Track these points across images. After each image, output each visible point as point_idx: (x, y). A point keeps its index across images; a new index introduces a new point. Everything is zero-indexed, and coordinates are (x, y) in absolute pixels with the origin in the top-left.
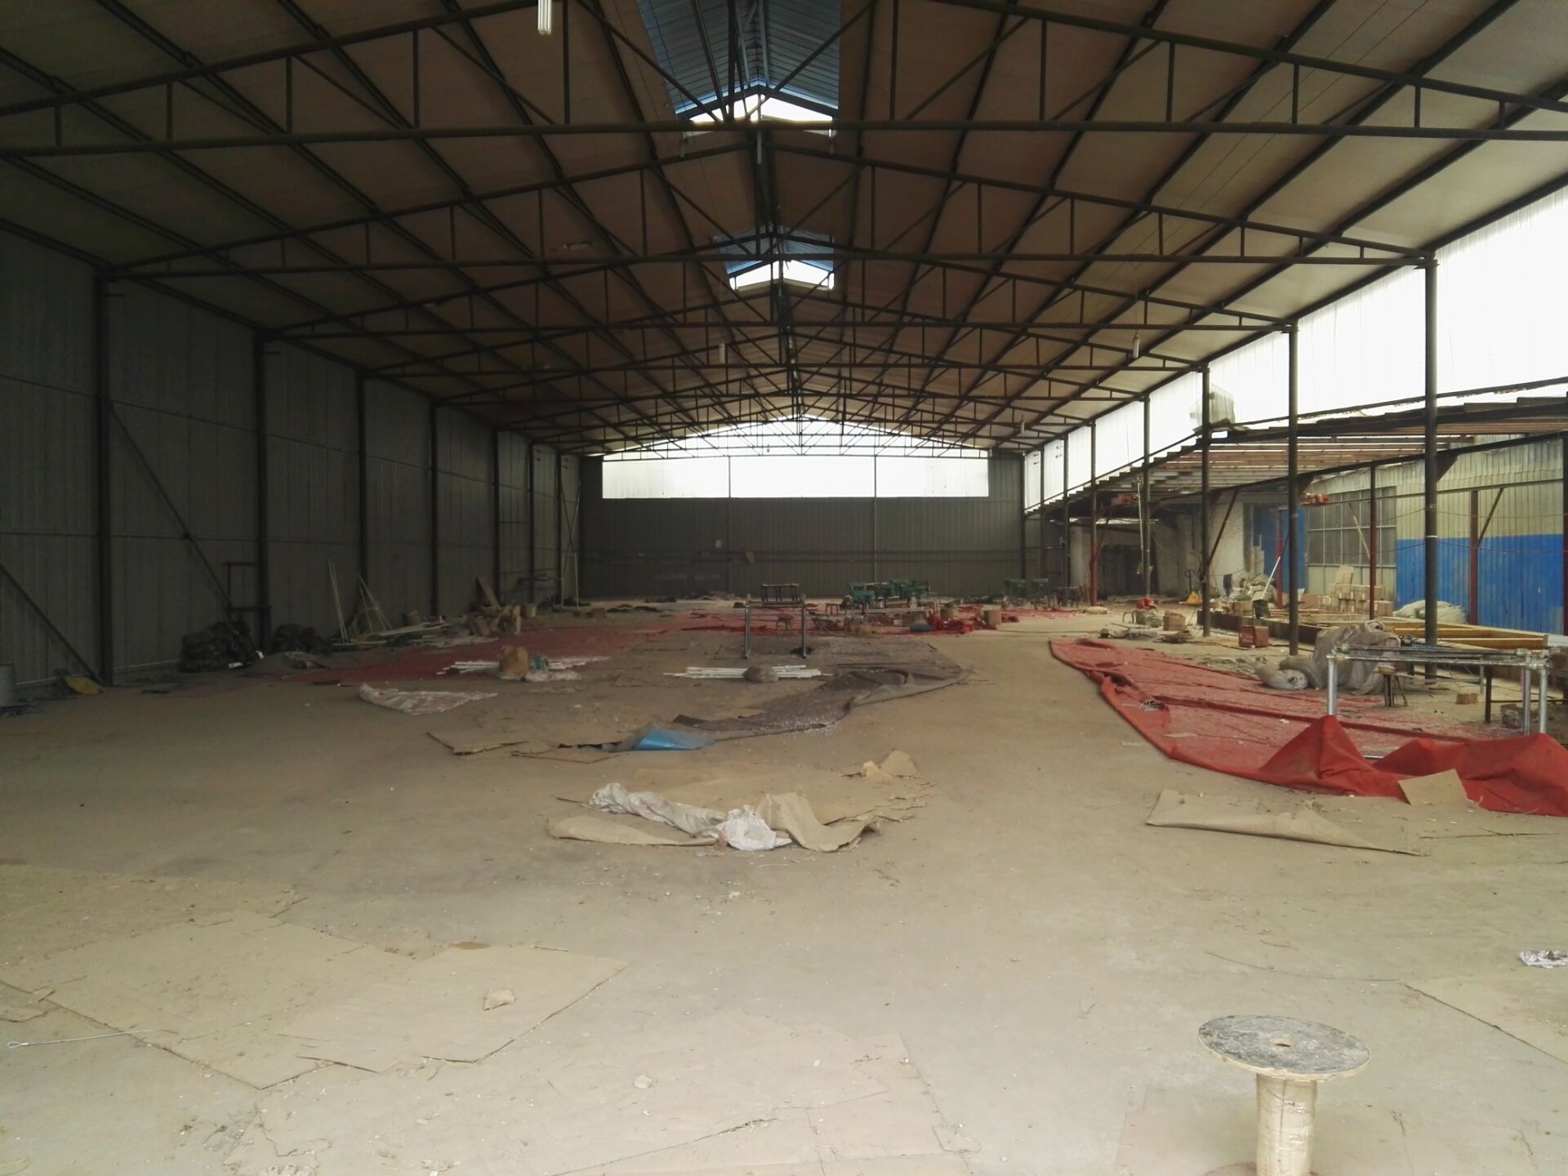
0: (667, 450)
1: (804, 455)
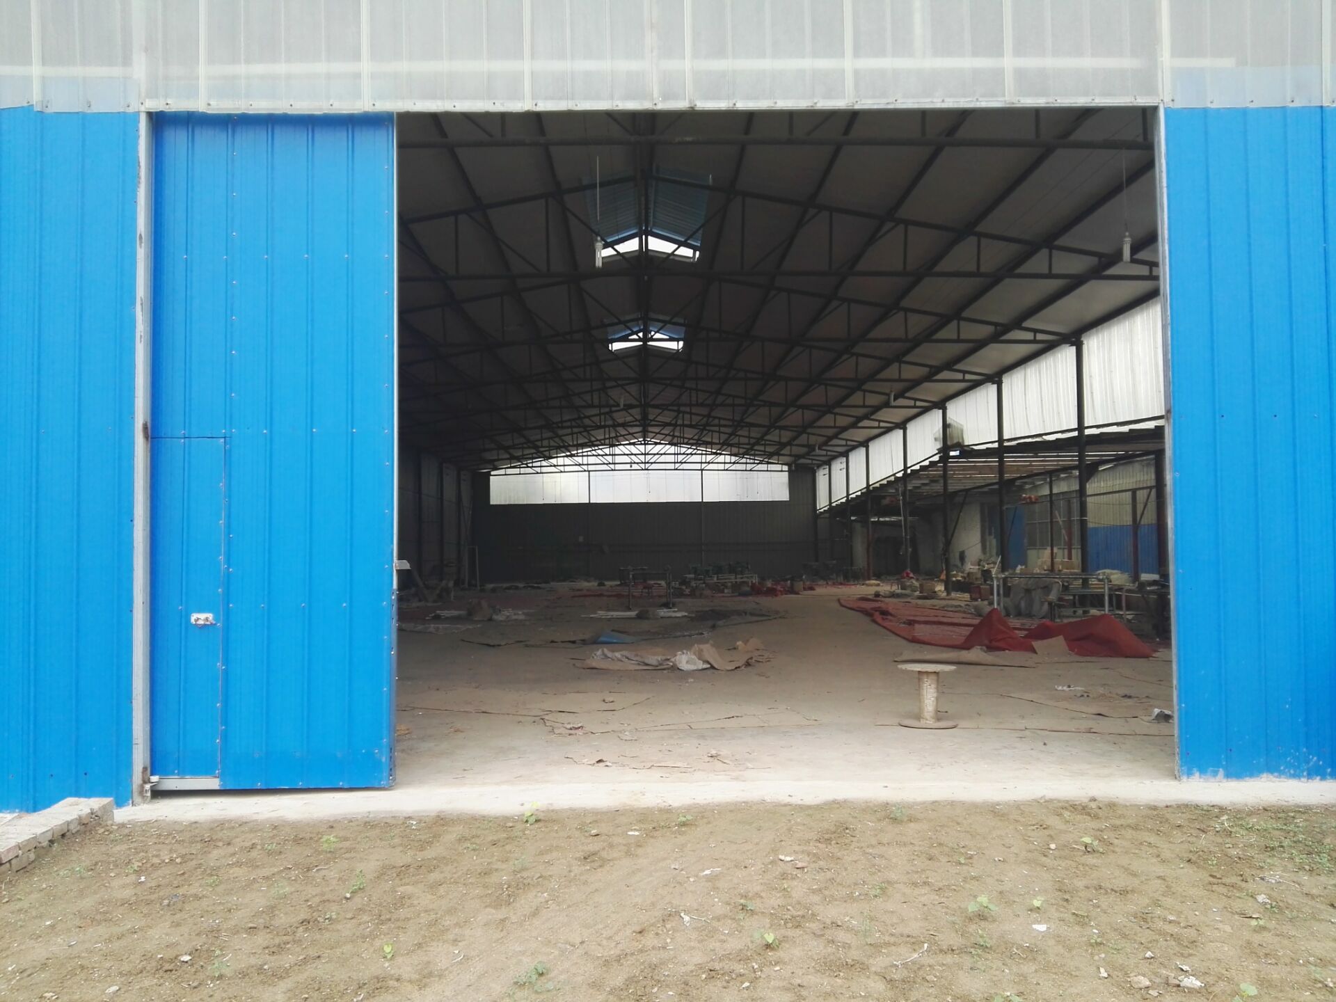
0: (541, 467)
1: (647, 470)
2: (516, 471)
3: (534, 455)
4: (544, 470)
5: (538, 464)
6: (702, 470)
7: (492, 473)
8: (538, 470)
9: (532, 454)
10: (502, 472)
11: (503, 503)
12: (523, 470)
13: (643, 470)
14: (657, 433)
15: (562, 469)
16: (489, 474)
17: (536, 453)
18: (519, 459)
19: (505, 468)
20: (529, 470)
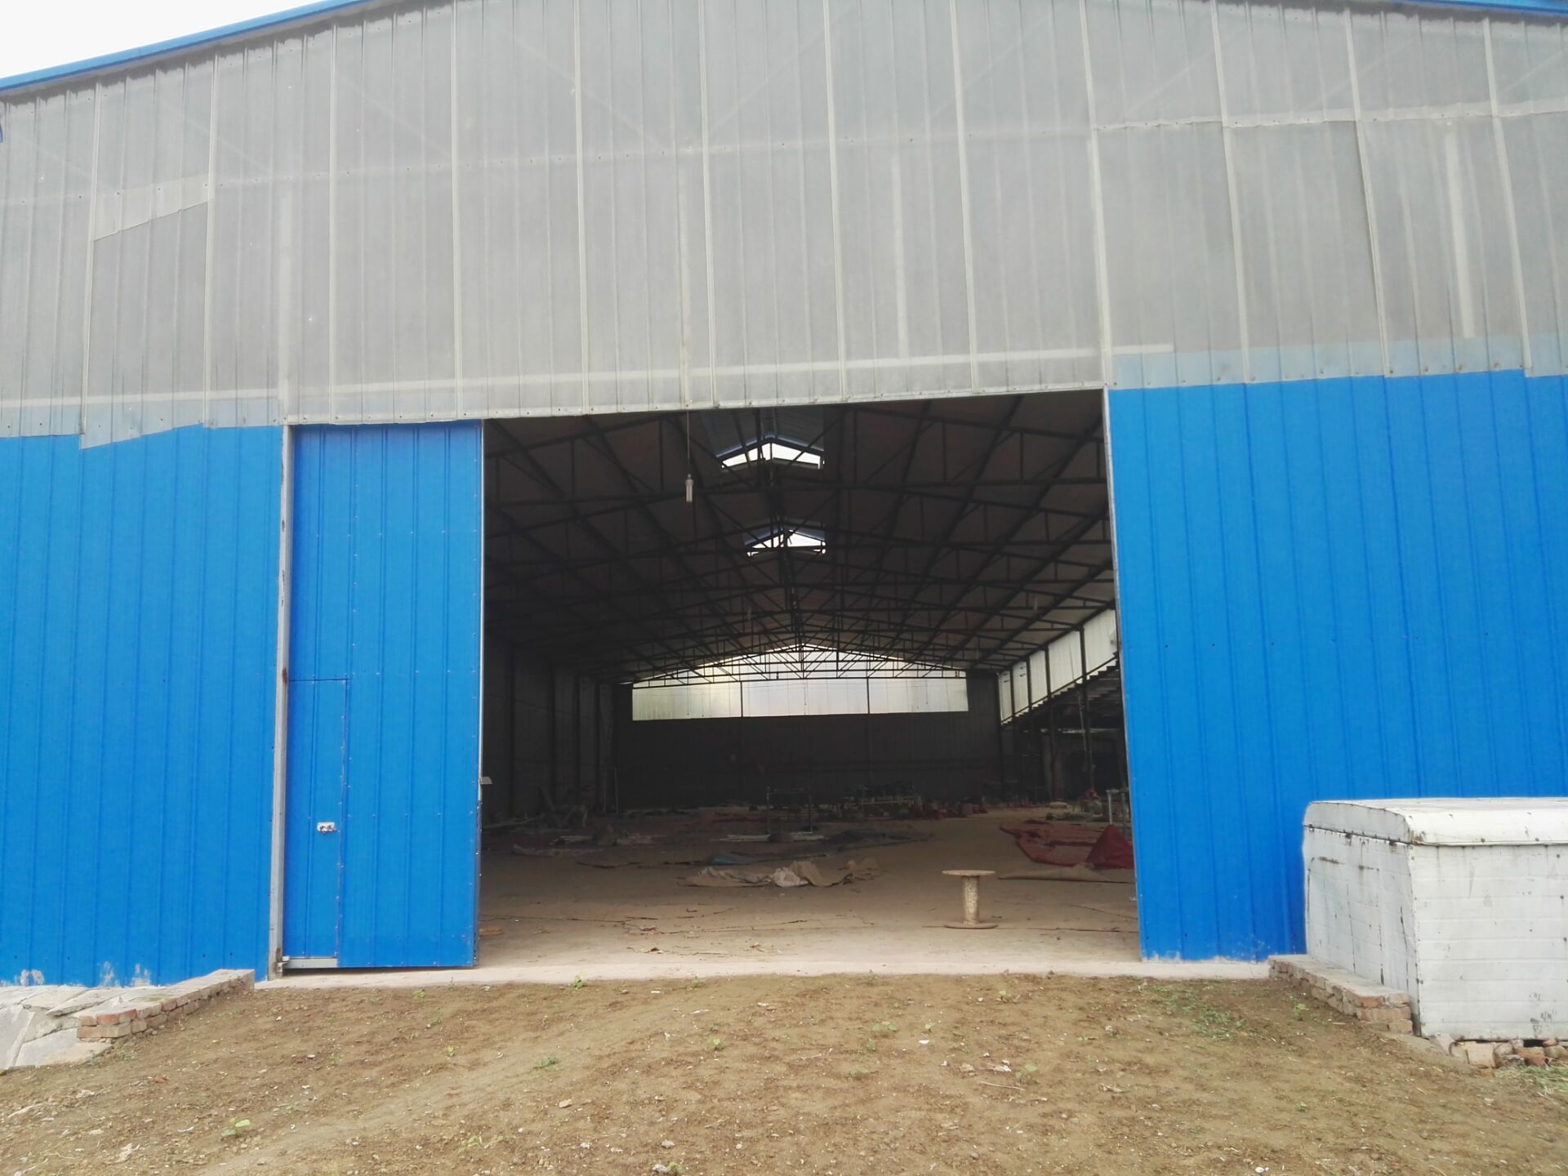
0: (688, 678)
1: (806, 678)
2: (661, 683)
3: (680, 666)
4: (692, 681)
5: (685, 675)
6: (868, 678)
7: (635, 685)
8: (685, 681)
9: (677, 664)
10: (645, 684)
11: (647, 719)
12: (668, 682)
13: (801, 679)
14: (824, 640)
15: (711, 679)
16: (631, 688)
17: (681, 663)
18: (664, 670)
19: (649, 680)
20: (676, 682)
